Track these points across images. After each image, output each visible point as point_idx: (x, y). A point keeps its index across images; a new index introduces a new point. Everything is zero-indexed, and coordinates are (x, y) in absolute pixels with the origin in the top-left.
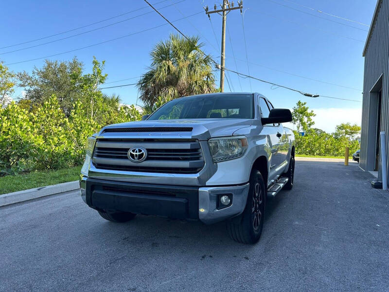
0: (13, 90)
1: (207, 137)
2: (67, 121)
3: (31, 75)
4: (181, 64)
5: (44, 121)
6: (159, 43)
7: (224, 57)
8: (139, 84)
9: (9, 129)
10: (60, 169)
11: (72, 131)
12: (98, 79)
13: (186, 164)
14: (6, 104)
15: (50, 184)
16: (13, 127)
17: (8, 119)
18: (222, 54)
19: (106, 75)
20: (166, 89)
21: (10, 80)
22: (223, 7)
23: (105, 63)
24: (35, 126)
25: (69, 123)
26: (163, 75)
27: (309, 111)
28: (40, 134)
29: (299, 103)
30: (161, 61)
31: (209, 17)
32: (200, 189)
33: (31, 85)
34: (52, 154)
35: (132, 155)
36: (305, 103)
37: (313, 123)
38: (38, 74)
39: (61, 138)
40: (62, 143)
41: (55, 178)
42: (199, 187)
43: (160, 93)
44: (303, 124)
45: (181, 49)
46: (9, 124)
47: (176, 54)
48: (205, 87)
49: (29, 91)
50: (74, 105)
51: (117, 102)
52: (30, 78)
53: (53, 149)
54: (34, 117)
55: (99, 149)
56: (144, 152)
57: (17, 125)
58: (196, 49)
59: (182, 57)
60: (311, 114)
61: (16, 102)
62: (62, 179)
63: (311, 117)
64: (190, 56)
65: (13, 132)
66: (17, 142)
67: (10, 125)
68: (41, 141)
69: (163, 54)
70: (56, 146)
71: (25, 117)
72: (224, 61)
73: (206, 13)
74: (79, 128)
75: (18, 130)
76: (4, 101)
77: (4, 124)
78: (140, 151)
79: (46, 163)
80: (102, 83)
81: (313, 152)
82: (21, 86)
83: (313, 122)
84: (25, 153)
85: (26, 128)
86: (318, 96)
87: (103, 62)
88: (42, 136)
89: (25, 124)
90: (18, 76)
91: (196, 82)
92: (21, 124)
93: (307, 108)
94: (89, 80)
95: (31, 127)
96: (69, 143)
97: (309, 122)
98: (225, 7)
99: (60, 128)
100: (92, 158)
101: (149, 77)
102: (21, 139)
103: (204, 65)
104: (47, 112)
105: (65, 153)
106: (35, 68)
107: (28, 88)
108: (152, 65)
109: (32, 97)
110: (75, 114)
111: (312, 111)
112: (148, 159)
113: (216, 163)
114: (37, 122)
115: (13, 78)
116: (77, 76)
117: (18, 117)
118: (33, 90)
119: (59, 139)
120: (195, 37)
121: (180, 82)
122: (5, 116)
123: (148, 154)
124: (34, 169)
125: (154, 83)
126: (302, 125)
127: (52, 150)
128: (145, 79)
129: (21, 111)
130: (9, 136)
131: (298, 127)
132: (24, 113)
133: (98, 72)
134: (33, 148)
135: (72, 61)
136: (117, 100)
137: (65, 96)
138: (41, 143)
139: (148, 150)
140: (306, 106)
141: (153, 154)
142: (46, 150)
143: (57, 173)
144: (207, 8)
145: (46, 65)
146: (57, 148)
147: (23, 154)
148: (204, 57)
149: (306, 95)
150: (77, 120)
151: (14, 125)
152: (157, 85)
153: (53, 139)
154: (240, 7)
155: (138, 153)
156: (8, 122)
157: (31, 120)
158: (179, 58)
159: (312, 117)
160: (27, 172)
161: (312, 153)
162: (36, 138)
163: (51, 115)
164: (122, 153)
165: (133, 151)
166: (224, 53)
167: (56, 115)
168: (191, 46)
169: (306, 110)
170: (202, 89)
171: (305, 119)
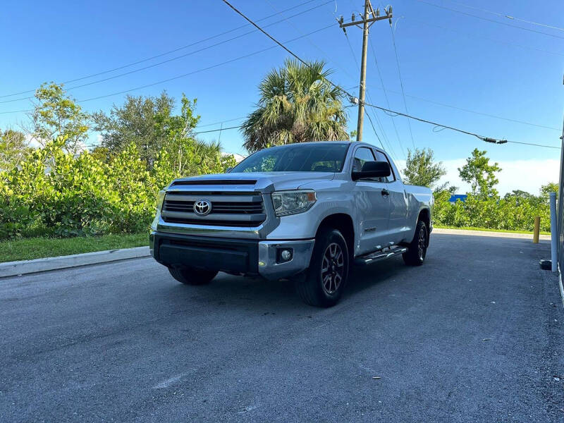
0: (86, 136)
1: (271, 190)
2: (148, 175)
3: (108, 115)
4: (299, 100)
5: (120, 174)
6: (271, 72)
7: (364, 87)
8: (244, 127)
9: (81, 184)
10: (138, 233)
11: (154, 187)
12: (188, 123)
13: (248, 217)
14: (78, 153)
15: (124, 248)
16: (86, 180)
17: (80, 171)
18: (361, 83)
19: (199, 117)
20: (276, 134)
21: (84, 122)
22: (364, 17)
23: (197, 102)
24: (109, 180)
25: (149, 178)
26: (274, 115)
27: (490, 164)
28: (116, 190)
29: (476, 152)
30: (272, 96)
31: (345, 31)
32: (260, 243)
33: (108, 128)
34: (129, 214)
35: (197, 208)
36: (484, 153)
37: (496, 182)
38: (118, 114)
39: (140, 195)
40: (141, 202)
41: (131, 241)
42: (259, 240)
43: (269, 139)
44: (481, 182)
45: (299, 79)
46: (81, 177)
47: (293, 87)
48: (330, 131)
49: (107, 136)
50: (158, 155)
51: (217, 150)
52: (107, 120)
53: (131, 208)
54: (110, 169)
55: (168, 202)
56: (209, 205)
57: (89, 179)
58: (320, 78)
59: (300, 91)
60: (494, 169)
61: (91, 150)
62: (139, 243)
63: (493, 172)
64: (312, 88)
65: (85, 186)
66: (89, 199)
67: (83, 178)
68: (117, 199)
69: (276, 87)
70: (134, 204)
71: (100, 169)
72: (364, 93)
73: (341, 27)
74: (162, 184)
75: (90, 184)
76: (76, 150)
77: (75, 177)
78: (205, 204)
79: (122, 225)
80: (194, 127)
81: (496, 224)
82: (97, 129)
83: (497, 180)
84: (98, 212)
85: (100, 183)
86: (506, 142)
87: (195, 101)
88: (118, 193)
89: (98, 178)
90: (93, 117)
91: (318, 124)
92: (94, 178)
93: (488, 159)
94: (177, 122)
95: (105, 181)
96: (150, 202)
97: (490, 180)
98: (368, 16)
99: (140, 184)
100: (161, 212)
101: (256, 118)
102: (93, 196)
103: (331, 100)
104: (124, 163)
105: (145, 213)
106: (114, 106)
107: (105, 132)
108: (261, 101)
109: (109, 144)
110: (158, 166)
111: (496, 164)
112: (212, 212)
113: (279, 217)
114: (112, 175)
115: (87, 120)
116: (163, 118)
117: (91, 170)
118: (110, 134)
119: (138, 197)
120: (320, 62)
121: (296, 124)
122: (77, 167)
123: (213, 208)
124: (108, 232)
125: (262, 125)
126: (480, 185)
127: (129, 210)
128: (251, 120)
129: (95, 162)
130: (81, 192)
131: (474, 188)
132: (98, 164)
133: (188, 114)
134: (107, 206)
135: (160, 97)
136: (218, 149)
137: (150, 143)
138: (117, 201)
139: (213, 203)
140: (485, 156)
141: (217, 207)
142: (123, 210)
143: (133, 237)
144: (342, 20)
145: (128, 102)
146: (135, 208)
147: (96, 213)
148: (331, 89)
149: (487, 140)
150: (161, 173)
151: (86, 178)
152: (266, 128)
153: (130, 197)
154: (388, 16)
155: (203, 206)
156: (80, 175)
157: (106, 173)
158: (296, 91)
159: (495, 173)
160: (100, 234)
161: (492, 225)
162: (111, 194)
163: (130, 167)
164: (188, 206)
165: (199, 204)
166: (364, 82)
167: (135, 167)
168: (314, 74)
169: (485, 161)
170: (325, 134)
171: (485, 176)
